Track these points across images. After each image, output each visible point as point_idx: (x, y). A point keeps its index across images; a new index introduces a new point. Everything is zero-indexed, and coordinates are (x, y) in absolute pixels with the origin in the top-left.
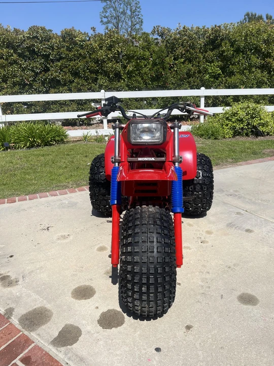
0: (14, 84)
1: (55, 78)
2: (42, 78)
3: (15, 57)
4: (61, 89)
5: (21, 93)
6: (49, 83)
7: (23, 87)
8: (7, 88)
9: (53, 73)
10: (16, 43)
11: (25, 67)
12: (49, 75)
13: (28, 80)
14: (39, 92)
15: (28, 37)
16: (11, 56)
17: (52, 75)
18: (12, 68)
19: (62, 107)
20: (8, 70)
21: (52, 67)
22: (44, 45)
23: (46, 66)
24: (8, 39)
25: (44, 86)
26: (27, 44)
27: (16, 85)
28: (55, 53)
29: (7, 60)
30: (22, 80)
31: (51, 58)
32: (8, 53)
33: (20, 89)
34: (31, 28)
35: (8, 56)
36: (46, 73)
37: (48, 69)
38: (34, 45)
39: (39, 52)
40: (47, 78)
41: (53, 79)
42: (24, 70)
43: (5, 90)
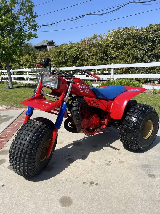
0: (133, 58)
1: (157, 54)
2: (148, 54)
3: (137, 43)
4: (159, 60)
5: (136, 63)
6: (153, 57)
7: (138, 60)
8: (130, 60)
9: (157, 51)
10: (138, 35)
11: (140, 49)
12: (153, 53)
13: (140, 56)
14: (146, 62)
15: (145, 31)
16: (134, 43)
17: (155, 52)
18: (134, 50)
19: (158, 71)
20: (132, 51)
21: (156, 47)
22: (154, 34)
23: (153, 47)
24: (134, 34)
25: (149, 59)
26: (144, 35)
27: (134, 59)
28: (159, 38)
29: (132, 45)
30: (137, 56)
31: (157, 42)
32: (133, 42)
33: (136, 61)
34: (148, 26)
35: (133, 43)
36: (151, 51)
37: (154, 49)
38: (148, 35)
39: (150, 39)
40: (152, 54)
41: (155, 55)
42: (140, 50)
43: (128, 62)
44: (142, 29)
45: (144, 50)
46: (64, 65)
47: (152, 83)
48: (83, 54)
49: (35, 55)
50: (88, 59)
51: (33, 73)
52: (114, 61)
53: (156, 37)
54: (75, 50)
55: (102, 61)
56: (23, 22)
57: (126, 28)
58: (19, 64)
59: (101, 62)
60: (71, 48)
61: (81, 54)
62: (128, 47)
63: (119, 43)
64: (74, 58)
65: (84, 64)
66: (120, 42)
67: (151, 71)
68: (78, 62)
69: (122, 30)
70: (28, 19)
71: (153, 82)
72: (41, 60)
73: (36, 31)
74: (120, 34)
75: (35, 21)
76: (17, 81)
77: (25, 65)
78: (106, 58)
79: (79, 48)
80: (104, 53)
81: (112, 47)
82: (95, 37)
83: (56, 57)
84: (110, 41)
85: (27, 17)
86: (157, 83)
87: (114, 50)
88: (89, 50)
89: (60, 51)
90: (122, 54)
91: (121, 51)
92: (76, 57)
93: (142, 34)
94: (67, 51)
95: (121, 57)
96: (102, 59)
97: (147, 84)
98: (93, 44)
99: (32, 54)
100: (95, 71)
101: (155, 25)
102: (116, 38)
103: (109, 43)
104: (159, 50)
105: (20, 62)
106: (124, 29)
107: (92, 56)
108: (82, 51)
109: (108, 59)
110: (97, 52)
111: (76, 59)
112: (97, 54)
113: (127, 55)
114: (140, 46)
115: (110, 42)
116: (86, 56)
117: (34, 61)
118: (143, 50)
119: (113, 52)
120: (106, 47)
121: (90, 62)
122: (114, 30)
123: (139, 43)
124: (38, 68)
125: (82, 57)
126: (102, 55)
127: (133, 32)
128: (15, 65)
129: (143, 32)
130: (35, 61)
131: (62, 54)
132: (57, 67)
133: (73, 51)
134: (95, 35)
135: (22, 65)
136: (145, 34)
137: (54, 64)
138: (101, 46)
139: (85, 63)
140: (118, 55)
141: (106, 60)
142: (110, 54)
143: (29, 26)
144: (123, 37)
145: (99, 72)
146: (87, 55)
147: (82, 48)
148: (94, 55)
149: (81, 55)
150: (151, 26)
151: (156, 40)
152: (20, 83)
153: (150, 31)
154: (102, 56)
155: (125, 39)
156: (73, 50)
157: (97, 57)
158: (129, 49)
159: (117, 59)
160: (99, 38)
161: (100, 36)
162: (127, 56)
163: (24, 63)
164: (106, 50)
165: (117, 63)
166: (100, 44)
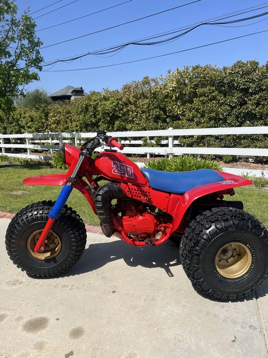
0: (210, 119)
1: (250, 111)
2: (236, 112)
3: (216, 93)
4: (256, 123)
5: (215, 127)
6: (244, 117)
7: (218, 121)
8: (204, 122)
9: (250, 107)
10: (218, 80)
11: (222, 103)
12: (244, 110)
13: (223, 115)
14: (233, 126)
15: (229, 73)
16: (212, 93)
17: (247, 109)
18: (211, 104)
19: (254, 143)
20: (207, 106)
21: (250, 100)
22: (245, 79)
23: (244, 100)
24: (211, 78)
25: (238, 120)
26: (227, 80)
27: (212, 120)
28: (254, 86)
29: (208, 96)
30: (217, 115)
31: (250, 91)
32: (210, 90)
33: (215, 123)
34: (235, 64)
35: (210, 93)
36: (241, 107)
37: (246, 103)
38: (235, 80)
39: (237, 87)
40: (241, 112)
41: (248, 113)
42: (221, 105)
43: (202, 125)
44: (225, 69)
45: (228, 105)
46: (93, 127)
47: (244, 163)
48: (125, 110)
49: (46, 111)
50: (133, 118)
51: (42, 141)
52: (178, 123)
53: (248, 83)
54: (113, 102)
55: (158, 122)
56: (16, 53)
57: (197, 67)
58: (18, 125)
59: (155, 124)
60: (106, 99)
61: (122, 109)
62: (201, 99)
63: (185, 92)
64: (111, 117)
65: (128, 128)
66: (188, 90)
67: (242, 141)
68: (117, 123)
69: (190, 69)
70: (25, 48)
71: (246, 161)
72: (56, 120)
73: (40, 69)
74: (187, 77)
75: (38, 52)
76: (9, 155)
77: (29, 127)
78: (164, 118)
79: (119, 100)
80: (161, 109)
81: (174, 98)
82: (146, 82)
83: (80, 114)
84: (171, 89)
85: (23, 44)
86: (253, 163)
87: (178, 104)
88: (135, 104)
89: (86, 105)
90: (190, 111)
91: (190, 105)
92: (113, 115)
93: (225, 77)
94: (98, 104)
95: (189, 116)
96: (157, 119)
97: (235, 163)
98: (143, 94)
99: (42, 109)
100: (147, 140)
101: (248, 63)
102: (181, 84)
103: (168, 93)
104: (254, 106)
105: (20, 122)
106: (194, 69)
107: (141, 114)
108: (123, 105)
109: (168, 120)
110: (148, 107)
111: (114, 118)
112: (148, 111)
113: (200, 113)
114: (221, 98)
115: (171, 91)
116: (131, 113)
117: (44, 120)
118: (226, 104)
119: (176, 107)
120: (165, 98)
121: (137, 124)
122: (178, 70)
123: (220, 92)
124: (50, 133)
125: (124, 115)
126: (156, 112)
127: (208, 74)
128: (13, 126)
129: (226, 73)
130: (47, 120)
131: (91, 109)
132: (81, 131)
133: (108, 105)
134: (145, 78)
135: (24, 128)
136: (230, 78)
137: (77, 126)
138: (156, 97)
139: (130, 125)
140: (184, 112)
141: (164, 121)
142: (171, 112)
143: (26, 61)
144: (193, 82)
145: (153, 141)
146: (132, 111)
147: (123, 99)
148: (143, 112)
149: (121, 112)
150: (239, 64)
151: (248, 88)
152: (14, 158)
153: (238, 73)
154: (158, 113)
155: (197, 86)
156: (109, 102)
157: (149, 116)
158: (203, 103)
159: (183, 119)
160: (153, 84)
161: (154, 80)
162: (199, 115)
163: (27, 123)
164: (164, 103)
165: (183, 126)
166: (154, 94)
